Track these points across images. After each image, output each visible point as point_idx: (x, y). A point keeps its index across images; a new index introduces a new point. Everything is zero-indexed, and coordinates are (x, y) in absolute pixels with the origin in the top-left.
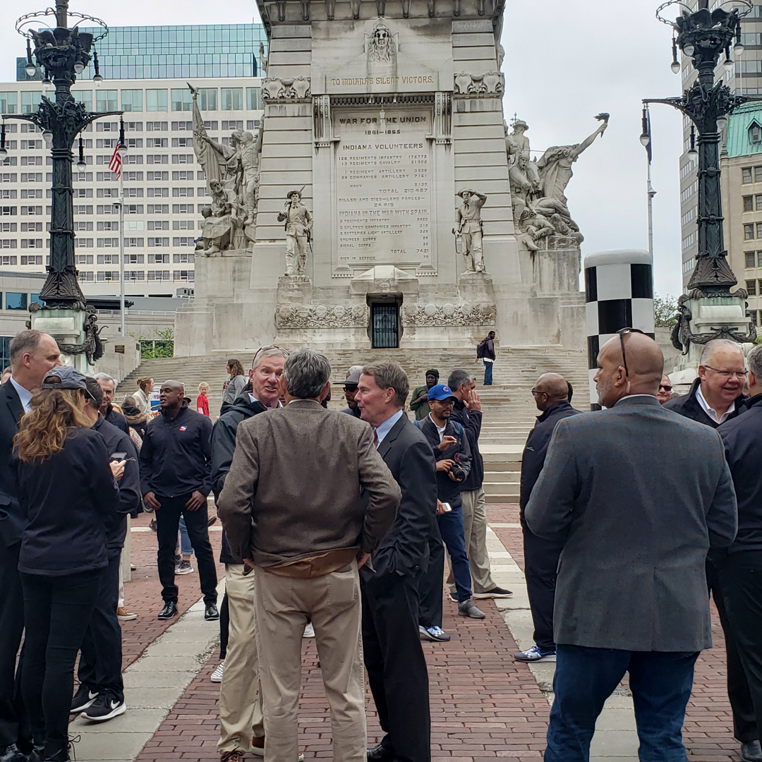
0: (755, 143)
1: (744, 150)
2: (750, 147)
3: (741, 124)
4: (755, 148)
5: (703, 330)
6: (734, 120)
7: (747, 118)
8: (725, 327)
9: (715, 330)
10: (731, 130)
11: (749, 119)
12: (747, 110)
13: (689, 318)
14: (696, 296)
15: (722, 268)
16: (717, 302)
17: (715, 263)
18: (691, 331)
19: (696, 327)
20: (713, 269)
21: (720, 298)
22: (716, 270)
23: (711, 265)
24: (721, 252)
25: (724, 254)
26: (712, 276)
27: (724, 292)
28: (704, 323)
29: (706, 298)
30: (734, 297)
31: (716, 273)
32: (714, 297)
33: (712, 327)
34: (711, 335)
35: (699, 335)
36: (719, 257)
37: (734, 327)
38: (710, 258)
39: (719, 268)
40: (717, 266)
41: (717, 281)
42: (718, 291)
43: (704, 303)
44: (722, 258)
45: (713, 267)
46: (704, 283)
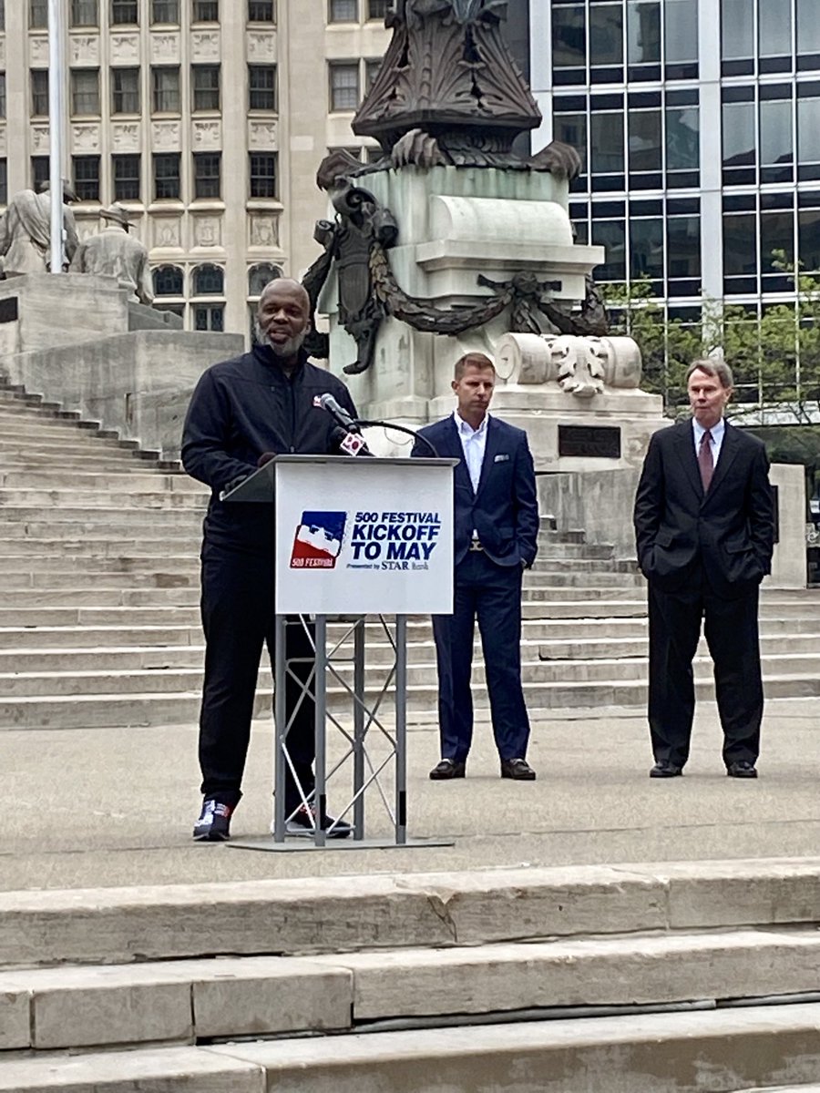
5: (451, 286)
8: (528, 279)
9: (492, 285)
13: (390, 237)
14: (422, 159)
15: (493, 65)
16: (485, 184)
17: (470, 43)
18: (401, 285)
19: (420, 273)
20: (463, 67)
21: (492, 170)
22: (472, 70)
23: (459, 50)
24: (487, 7)
25: (497, 14)
26: (461, 90)
27: (498, 152)
28: (452, 259)
29: (450, 168)
30: (534, 173)
31: (473, 80)
32: (474, 166)
33: (484, 275)
34: (479, 305)
35: (432, 300)
36: (482, 27)
37: (552, 278)
38: (453, 23)
39: (482, 65)
40: (475, 58)
41: (480, 111)
42: (484, 144)
43: (444, 186)
44: (491, 30)
45: (464, 59)
46: (442, 113)
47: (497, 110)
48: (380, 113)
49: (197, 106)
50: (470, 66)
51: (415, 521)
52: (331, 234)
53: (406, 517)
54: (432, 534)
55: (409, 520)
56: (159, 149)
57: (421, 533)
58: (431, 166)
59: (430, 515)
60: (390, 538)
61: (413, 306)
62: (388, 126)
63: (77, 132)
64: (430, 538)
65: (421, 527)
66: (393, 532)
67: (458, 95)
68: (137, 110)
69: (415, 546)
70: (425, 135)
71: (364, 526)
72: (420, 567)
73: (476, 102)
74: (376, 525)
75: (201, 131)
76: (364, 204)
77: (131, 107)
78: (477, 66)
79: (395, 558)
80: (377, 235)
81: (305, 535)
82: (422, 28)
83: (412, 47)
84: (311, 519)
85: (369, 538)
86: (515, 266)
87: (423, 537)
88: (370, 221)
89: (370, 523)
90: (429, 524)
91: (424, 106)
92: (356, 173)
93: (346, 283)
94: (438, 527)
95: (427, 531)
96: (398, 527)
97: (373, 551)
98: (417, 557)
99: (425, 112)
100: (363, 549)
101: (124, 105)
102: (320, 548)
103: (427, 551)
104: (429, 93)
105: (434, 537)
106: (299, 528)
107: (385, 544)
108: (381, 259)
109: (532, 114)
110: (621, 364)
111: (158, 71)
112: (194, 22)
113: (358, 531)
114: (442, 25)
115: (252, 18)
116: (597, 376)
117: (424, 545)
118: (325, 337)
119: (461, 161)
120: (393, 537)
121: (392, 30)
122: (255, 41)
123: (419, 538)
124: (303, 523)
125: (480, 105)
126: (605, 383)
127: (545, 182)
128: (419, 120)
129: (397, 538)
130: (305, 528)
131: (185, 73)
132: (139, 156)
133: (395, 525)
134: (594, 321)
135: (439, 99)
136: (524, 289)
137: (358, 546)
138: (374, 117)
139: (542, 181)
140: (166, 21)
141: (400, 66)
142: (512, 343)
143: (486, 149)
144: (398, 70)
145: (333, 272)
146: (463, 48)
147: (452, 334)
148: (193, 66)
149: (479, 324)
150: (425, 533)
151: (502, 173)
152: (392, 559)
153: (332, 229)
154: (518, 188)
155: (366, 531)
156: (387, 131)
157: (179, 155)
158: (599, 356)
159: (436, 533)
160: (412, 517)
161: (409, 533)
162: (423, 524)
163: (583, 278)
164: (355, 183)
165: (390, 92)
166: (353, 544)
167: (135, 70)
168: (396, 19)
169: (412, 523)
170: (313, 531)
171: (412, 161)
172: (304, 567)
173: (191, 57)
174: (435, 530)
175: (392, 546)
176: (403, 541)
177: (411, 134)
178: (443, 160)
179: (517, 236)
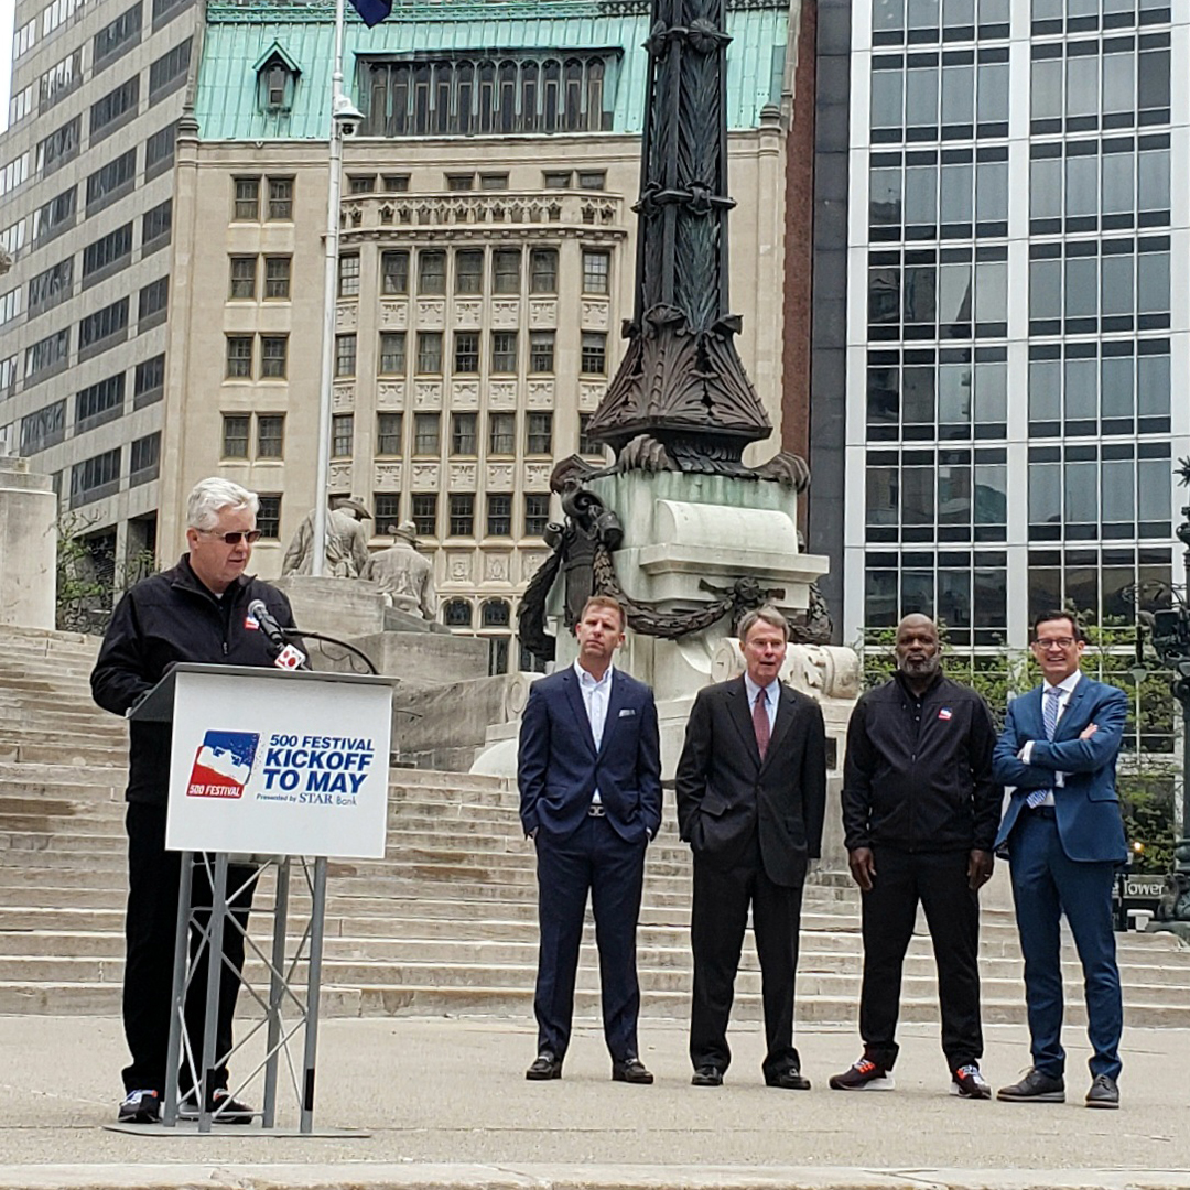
0: (272, 112)
1: (242, 127)
2: (257, 120)
3: (238, 55)
4: (271, 126)
5: (677, 590)
6: (220, 39)
7: (255, 39)
8: (750, 585)
9: (714, 590)
10: (210, 64)
11: (261, 43)
12: (257, 18)
13: (614, 541)
14: (648, 464)
15: (725, 376)
16: (712, 490)
17: (702, 353)
18: (624, 588)
19: (643, 575)
20: (695, 376)
21: (720, 478)
22: (704, 379)
23: (691, 359)
24: (721, 319)
25: (730, 326)
26: (692, 398)
27: (727, 460)
28: (673, 563)
29: (677, 474)
30: (761, 482)
31: (705, 389)
32: (701, 472)
33: (706, 579)
34: (700, 610)
35: (655, 603)
36: (715, 337)
37: (775, 586)
38: (687, 333)
39: (714, 375)
40: (707, 367)
41: (710, 419)
42: (713, 452)
43: (670, 491)
44: (724, 342)
45: (696, 368)
46: (672, 420)
47: (727, 419)
48: (612, 419)
49: (531, 450)
50: (702, 375)
51: (343, 747)
52: (560, 536)
53: (332, 743)
54: (362, 763)
55: (336, 746)
56: (493, 489)
57: (349, 762)
58: (657, 470)
59: (362, 742)
60: (311, 766)
61: (634, 609)
62: (620, 432)
63: (417, 471)
64: (360, 768)
65: (349, 756)
66: (315, 759)
67: (689, 403)
68: (474, 452)
69: (341, 776)
70: (653, 441)
71: (280, 751)
72: (346, 802)
73: (707, 410)
74: (294, 750)
75: (532, 473)
76: (592, 506)
77: (469, 450)
78: (709, 375)
79: (317, 789)
80: (602, 537)
81: (208, 759)
82: (657, 337)
83: (646, 357)
84: (215, 740)
85: (286, 764)
86: (737, 572)
87: (351, 766)
88: (596, 523)
89: (288, 747)
90: (360, 752)
91: (654, 412)
92: (587, 476)
93: (572, 585)
94: (371, 756)
95: (358, 760)
96: (322, 754)
97: (289, 780)
98: (343, 789)
99: (655, 418)
100: (277, 778)
101: (462, 448)
102: (225, 774)
103: (356, 783)
104: (660, 400)
105: (365, 766)
106: (200, 749)
107: (304, 773)
108: (605, 561)
109: (762, 425)
110: (840, 674)
111: (495, 416)
112: (530, 372)
113: (272, 756)
114: (676, 336)
115: (584, 369)
116: (814, 685)
117: (353, 776)
118: (552, 640)
119: (688, 466)
120: (315, 764)
121: (628, 340)
122: (586, 391)
123: (346, 768)
124: (205, 744)
125: (710, 414)
126: (823, 692)
127: (772, 491)
128: (648, 425)
129: (320, 766)
130: (208, 750)
131: (521, 420)
132: (474, 494)
133: (318, 751)
134: (819, 631)
135: (668, 406)
136: (745, 595)
137: (271, 773)
138: (607, 423)
139: (770, 491)
140: (505, 370)
141: (634, 374)
142: (728, 649)
143: (714, 457)
144: (632, 377)
145: (561, 575)
146: (696, 358)
147: (671, 637)
148: (528, 413)
149: (699, 629)
150: (354, 762)
151: (730, 480)
152: (313, 791)
153: (561, 532)
154: (745, 495)
155: (282, 757)
156: (618, 436)
157: (510, 495)
158: (818, 665)
159: (368, 763)
160: (340, 743)
161: (335, 761)
162: (353, 751)
163: (807, 587)
164: (585, 487)
165: (622, 399)
166: (266, 771)
167: (473, 415)
168: (633, 329)
169: (339, 749)
170: (217, 753)
171: (638, 465)
172: (203, 795)
173: (527, 405)
174: (366, 760)
175: (313, 775)
176: (327, 770)
177: (638, 439)
178: (669, 465)
179: (742, 542)
